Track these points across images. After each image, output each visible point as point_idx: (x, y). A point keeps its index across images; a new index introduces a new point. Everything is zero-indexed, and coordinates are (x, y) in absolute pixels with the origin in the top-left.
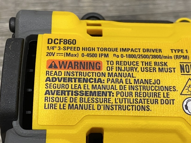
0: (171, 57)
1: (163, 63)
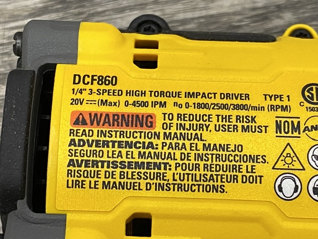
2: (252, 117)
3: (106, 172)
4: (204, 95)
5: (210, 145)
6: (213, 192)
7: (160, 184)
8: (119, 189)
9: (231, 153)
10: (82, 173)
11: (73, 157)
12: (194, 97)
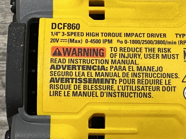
0: (175, 43)
1: (166, 49)
2: (168, 49)
3: (74, 85)
4: (137, 35)
5: (141, 67)
6: (144, 97)
7: (109, 93)
8: (83, 96)
9: (155, 72)
10: (59, 87)
11: (53, 76)
12: (130, 36)
